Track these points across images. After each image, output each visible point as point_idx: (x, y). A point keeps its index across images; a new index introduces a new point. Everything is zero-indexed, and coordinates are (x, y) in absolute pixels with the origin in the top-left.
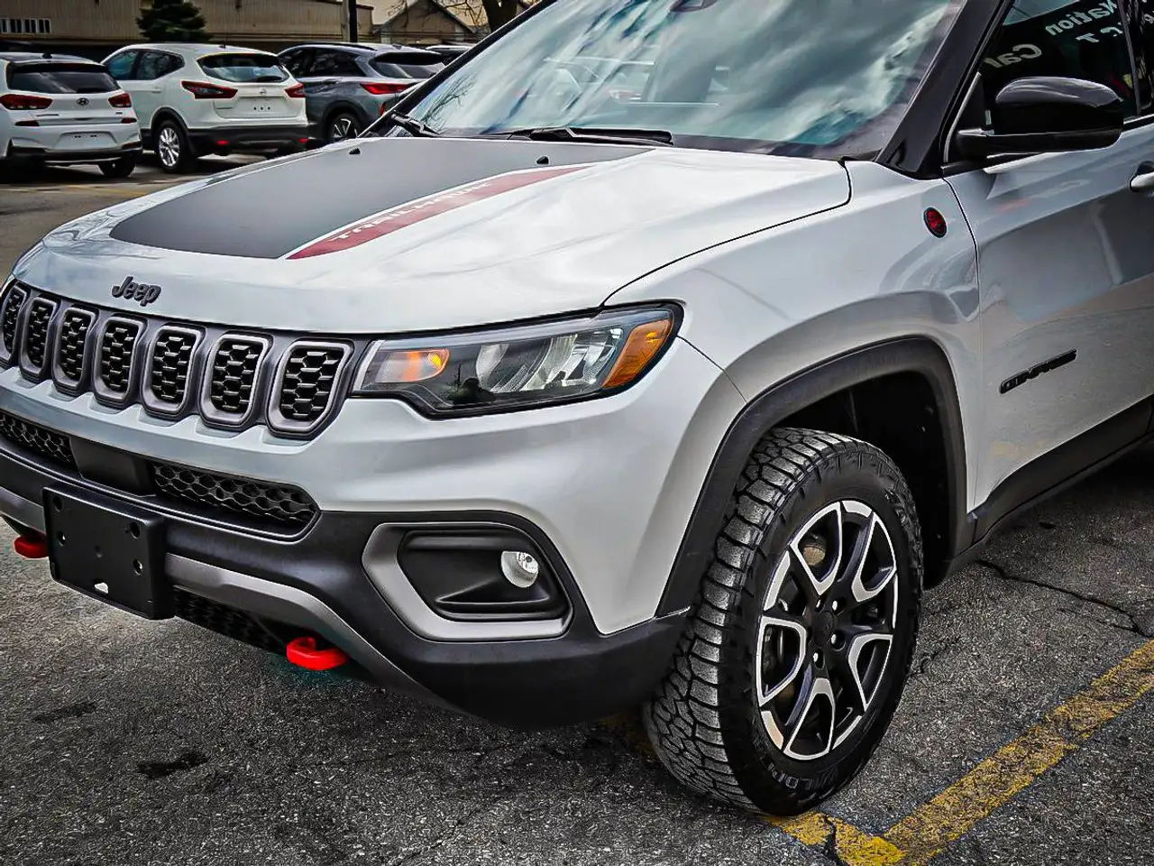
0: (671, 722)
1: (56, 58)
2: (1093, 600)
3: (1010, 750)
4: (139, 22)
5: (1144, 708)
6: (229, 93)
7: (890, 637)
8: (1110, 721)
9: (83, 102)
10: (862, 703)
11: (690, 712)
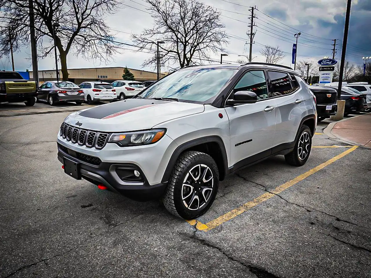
0: (167, 202)
1: (103, 83)
2: (260, 185)
3: (234, 211)
4: (122, 76)
5: (261, 204)
6: (133, 89)
7: (212, 189)
8: (254, 206)
9: (107, 91)
10: (205, 200)
11: (169, 200)
